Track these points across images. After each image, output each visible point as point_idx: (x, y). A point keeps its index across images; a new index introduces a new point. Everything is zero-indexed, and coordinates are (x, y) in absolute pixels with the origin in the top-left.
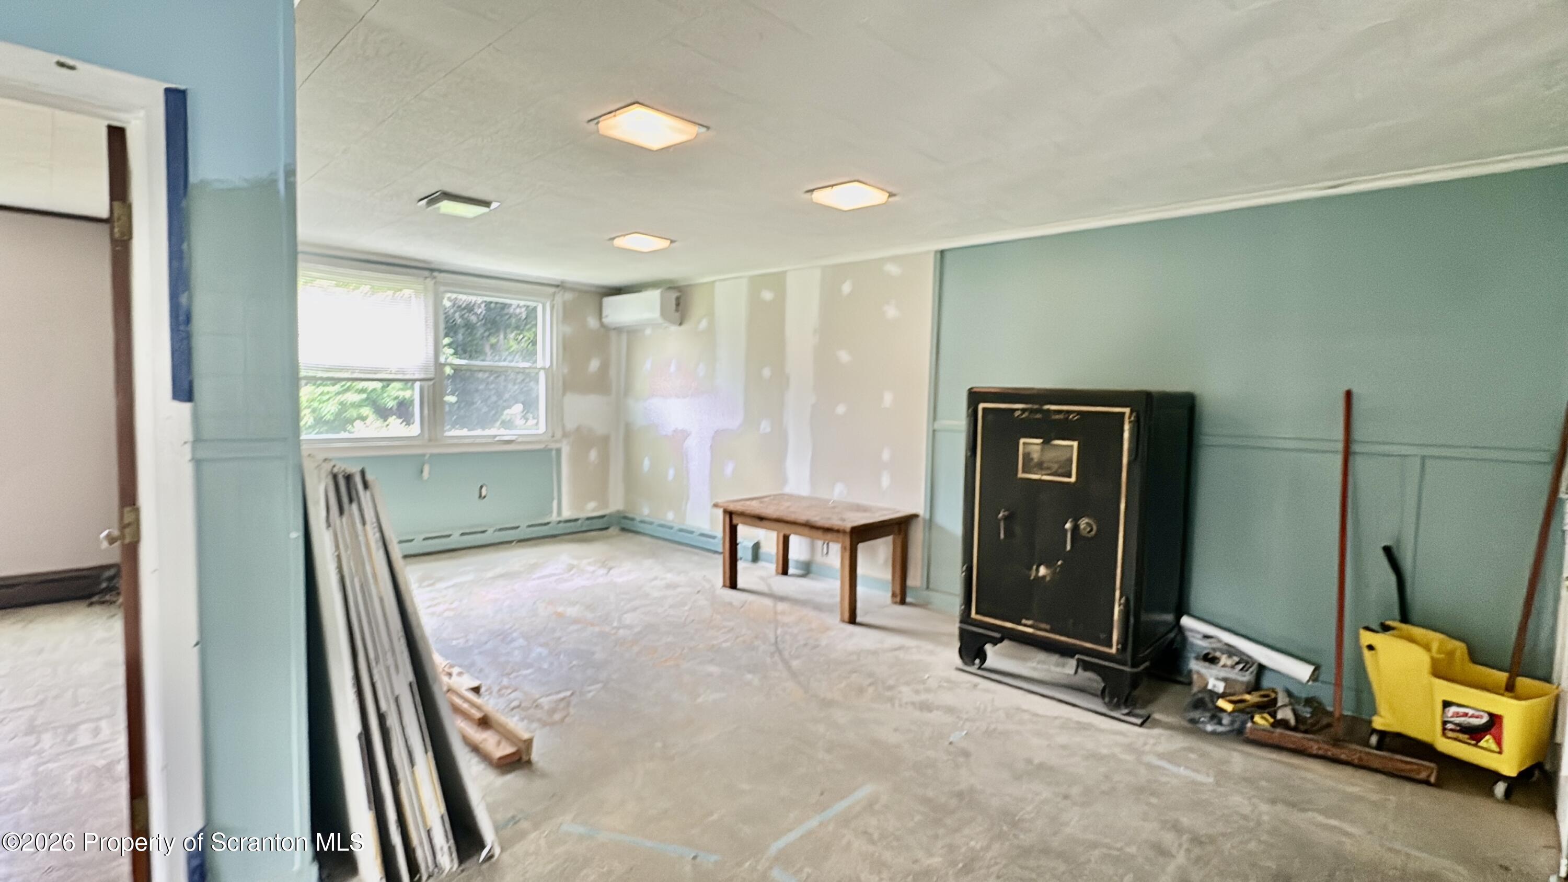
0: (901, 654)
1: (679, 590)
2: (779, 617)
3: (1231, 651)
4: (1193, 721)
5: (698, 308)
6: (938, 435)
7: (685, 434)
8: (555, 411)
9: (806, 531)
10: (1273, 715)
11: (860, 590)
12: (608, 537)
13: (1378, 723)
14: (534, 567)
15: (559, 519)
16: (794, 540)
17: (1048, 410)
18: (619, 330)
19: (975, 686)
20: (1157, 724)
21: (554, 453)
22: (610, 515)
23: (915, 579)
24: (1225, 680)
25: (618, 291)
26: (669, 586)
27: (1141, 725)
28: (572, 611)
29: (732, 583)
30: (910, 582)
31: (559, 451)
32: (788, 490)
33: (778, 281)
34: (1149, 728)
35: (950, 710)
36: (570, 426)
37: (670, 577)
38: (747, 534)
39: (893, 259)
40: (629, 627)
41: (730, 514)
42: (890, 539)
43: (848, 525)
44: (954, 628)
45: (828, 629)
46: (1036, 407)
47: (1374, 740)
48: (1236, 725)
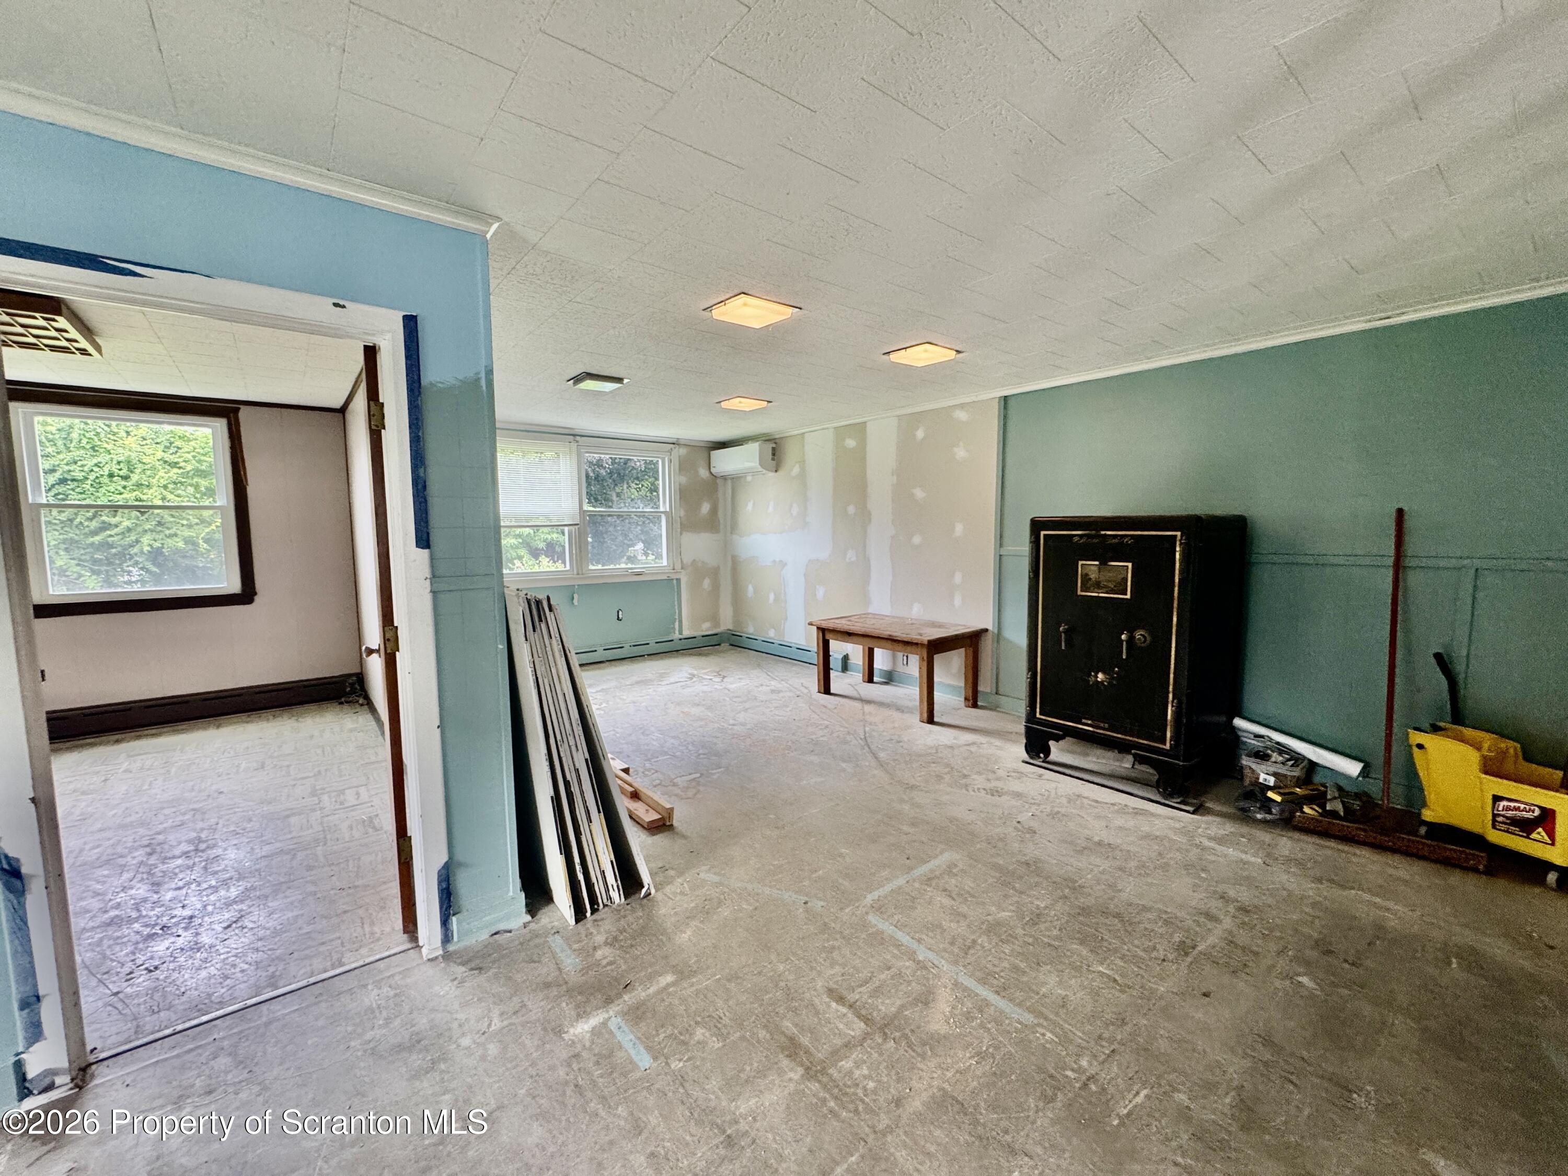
0: (973, 749)
1: (781, 694)
2: (867, 717)
3: (1282, 749)
4: (1243, 810)
5: (791, 454)
6: (1004, 559)
7: (783, 564)
8: (675, 548)
9: (889, 644)
10: (1323, 806)
11: (937, 695)
12: (722, 652)
13: (1428, 815)
14: (662, 676)
15: (681, 637)
16: (878, 652)
17: (1105, 535)
18: (724, 478)
19: (1041, 776)
20: (1209, 812)
21: (675, 582)
22: (721, 633)
23: (985, 686)
24: (1275, 775)
25: (722, 445)
26: (773, 691)
27: (1193, 813)
28: (696, 711)
29: (826, 689)
30: (981, 688)
31: (678, 580)
32: (871, 610)
33: (860, 430)
34: (1201, 815)
35: (1018, 795)
36: (687, 559)
37: (774, 684)
38: (837, 648)
39: (962, 406)
40: (743, 724)
41: (823, 631)
42: (963, 650)
43: (925, 639)
44: (1021, 728)
45: (909, 727)
46: (1093, 532)
47: (1423, 830)
48: (1286, 814)
